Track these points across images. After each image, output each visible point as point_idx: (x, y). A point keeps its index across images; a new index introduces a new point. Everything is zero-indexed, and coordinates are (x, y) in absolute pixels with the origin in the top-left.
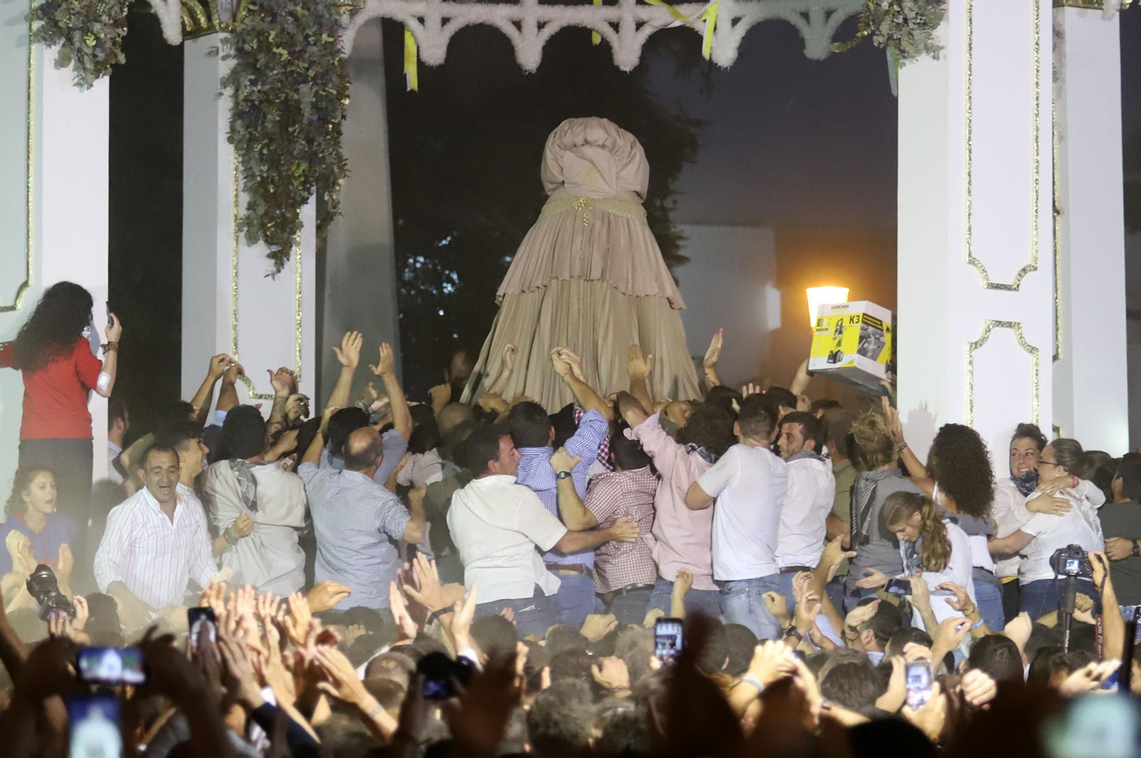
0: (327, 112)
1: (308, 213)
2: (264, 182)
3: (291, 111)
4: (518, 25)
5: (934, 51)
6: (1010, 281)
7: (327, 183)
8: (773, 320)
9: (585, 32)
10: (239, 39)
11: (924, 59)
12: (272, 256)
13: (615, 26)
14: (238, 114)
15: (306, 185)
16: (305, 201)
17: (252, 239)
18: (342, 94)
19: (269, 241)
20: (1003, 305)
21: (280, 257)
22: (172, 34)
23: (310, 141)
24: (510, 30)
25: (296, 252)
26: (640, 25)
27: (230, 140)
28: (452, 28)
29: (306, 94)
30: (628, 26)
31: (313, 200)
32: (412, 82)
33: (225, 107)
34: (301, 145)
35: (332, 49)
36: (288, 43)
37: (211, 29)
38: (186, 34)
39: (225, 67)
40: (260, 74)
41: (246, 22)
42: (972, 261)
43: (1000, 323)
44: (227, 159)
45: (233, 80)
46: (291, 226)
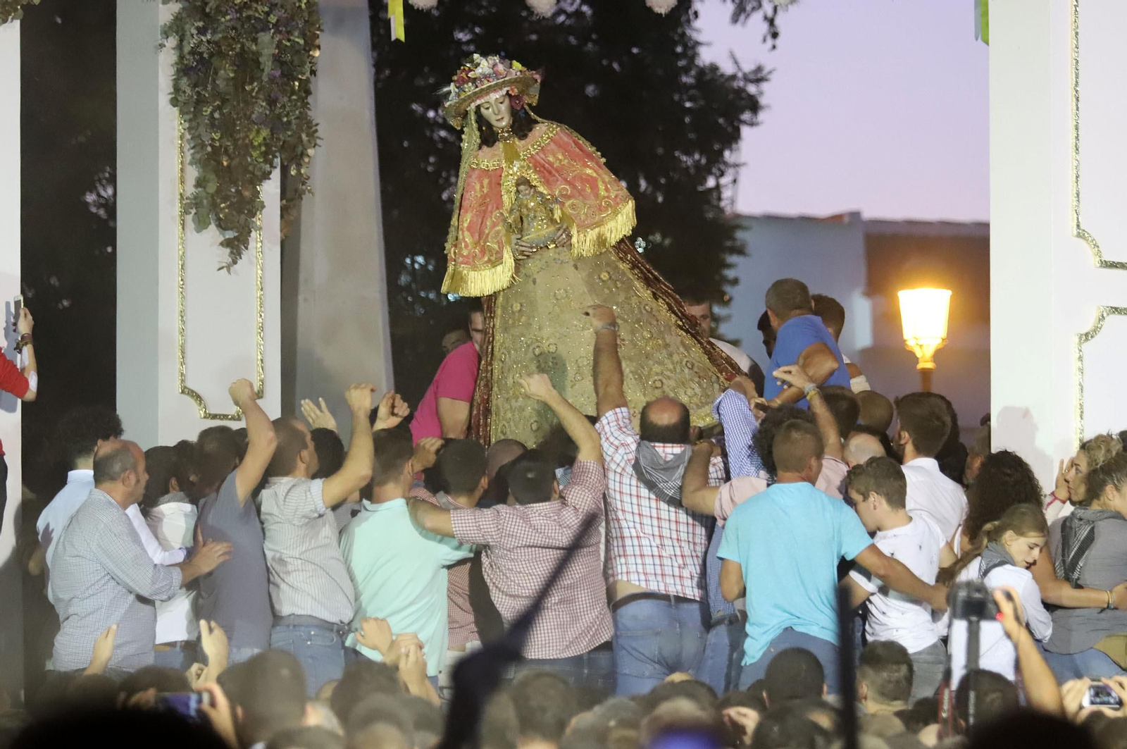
0: (293, 66)
1: (270, 190)
2: (216, 152)
3: (248, 65)
7: (294, 155)
12: (227, 243)
14: (183, 70)
15: (267, 156)
16: (266, 176)
17: (201, 225)
18: (311, 43)
19: (222, 226)
21: (236, 246)
23: (272, 102)
25: (256, 239)
27: (174, 102)
29: (267, 44)
31: (276, 174)
32: (398, 29)
33: (167, 61)
34: (260, 108)
39: (167, 12)
40: (209, 20)
42: (1081, 235)
43: (1114, 310)
44: (170, 126)
45: (176, 27)
46: (250, 206)
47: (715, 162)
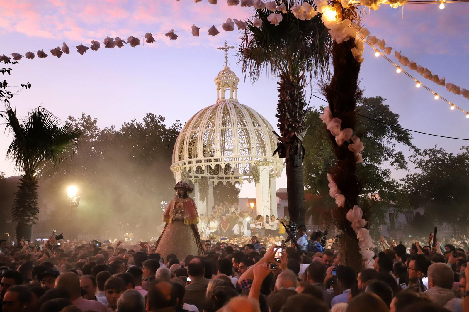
0: (207, 189)
1: (206, 198)
2: (202, 195)
3: (204, 189)
4: (223, 181)
5: (259, 183)
6: (266, 202)
7: (207, 195)
8: (248, 206)
9: (230, 182)
10: (199, 183)
11: (258, 183)
13: (232, 181)
14: (199, 190)
15: (205, 196)
17: (201, 201)
18: (208, 188)
20: (266, 204)
21: (203, 202)
22: (193, 183)
24: (223, 182)
25: (205, 202)
26: (234, 181)
27: (199, 192)
28: (218, 182)
30: (233, 181)
32: (215, 186)
33: (198, 189)
34: (205, 192)
35: (207, 184)
36: (204, 183)
37: (197, 182)
38: (195, 183)
39: (198, 186)
40: (201, 186)
41: (200, 182)
42: (263, 201)
43: (265, 206)
44: (198, 194)
45: (199, 186)
46: (205, 199)
47: (237, 195)
